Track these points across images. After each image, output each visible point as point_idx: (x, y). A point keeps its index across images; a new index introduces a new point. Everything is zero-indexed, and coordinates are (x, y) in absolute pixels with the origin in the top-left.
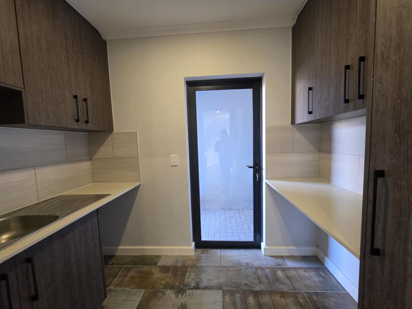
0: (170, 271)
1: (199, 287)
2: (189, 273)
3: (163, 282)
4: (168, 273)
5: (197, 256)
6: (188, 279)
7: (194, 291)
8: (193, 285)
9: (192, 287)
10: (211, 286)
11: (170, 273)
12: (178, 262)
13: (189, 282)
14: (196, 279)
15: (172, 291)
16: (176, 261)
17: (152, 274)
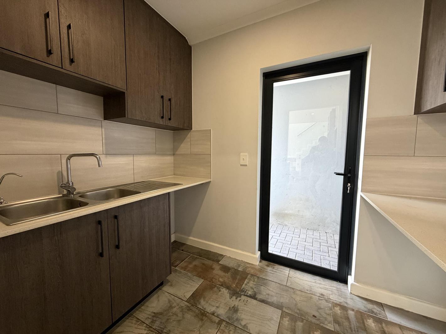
0: (230, 272)
1: (256, 297)
2: (248, 280)
3: (221, 280)
4: (227, 273)
5: (261, 267)
6: (246, 285)
7: (250, 300)
8: (250, 293)
9: (248, 295)
10: (270, 302)
11: (229, 274)
12: (239, 266)
13: (246, 289)
14: (254, 289)
15: (227, 291)
16: (237, 265)
17: (213, 269)
